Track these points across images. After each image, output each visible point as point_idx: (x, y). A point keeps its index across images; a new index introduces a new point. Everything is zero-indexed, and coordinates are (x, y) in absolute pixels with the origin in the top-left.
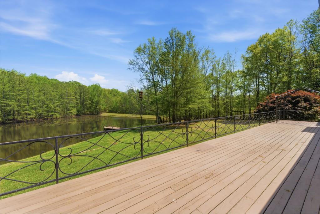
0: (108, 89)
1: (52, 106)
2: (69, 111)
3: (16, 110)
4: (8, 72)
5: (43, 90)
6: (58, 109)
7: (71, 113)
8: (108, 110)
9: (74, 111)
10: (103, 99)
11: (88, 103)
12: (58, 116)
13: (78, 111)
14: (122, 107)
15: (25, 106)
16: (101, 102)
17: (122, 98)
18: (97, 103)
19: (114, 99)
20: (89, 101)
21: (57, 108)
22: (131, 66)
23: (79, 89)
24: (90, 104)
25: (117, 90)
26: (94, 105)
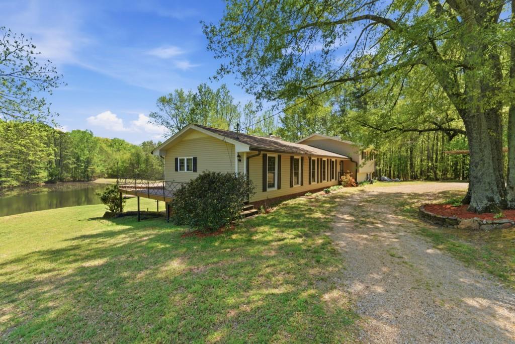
0: (106, 138)
1: (4, 166)
2: (34, 175)
6: (14, 172)
7: (38, 178)
8: (107, 174)
9: (44, 174)
10: (100, 156)
11: (70, 162)
12: (15, 183)
14: (134, 168)
16: (96, 160)
17: (132, 154)
18: (88, 162)
19: (118, 156)
21: (13, 170)
22: (153, 119)
23: (53, 139)
24: (75, 163)
25: (124, 141)
26: (82, 166)
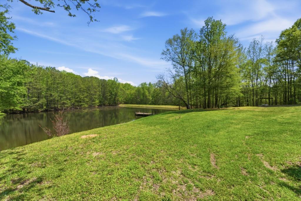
1: (82, 97)
3: (57, 99)
4: (51, 68)
5: (75, 84)
7: (95, 103)
8: (124, 102)
9: (97, 101)
10: (121, 92)
12: (86, 106)
13: (100, 102)
15: (63, 96)
16: (119, 94)
18: (116, 95)
19: (128, 92)
20: (109, 94)
21: (85, 99)
22: (164, 56)
24: (110, 96)
25: (130, 84)
26: (113, 97)
